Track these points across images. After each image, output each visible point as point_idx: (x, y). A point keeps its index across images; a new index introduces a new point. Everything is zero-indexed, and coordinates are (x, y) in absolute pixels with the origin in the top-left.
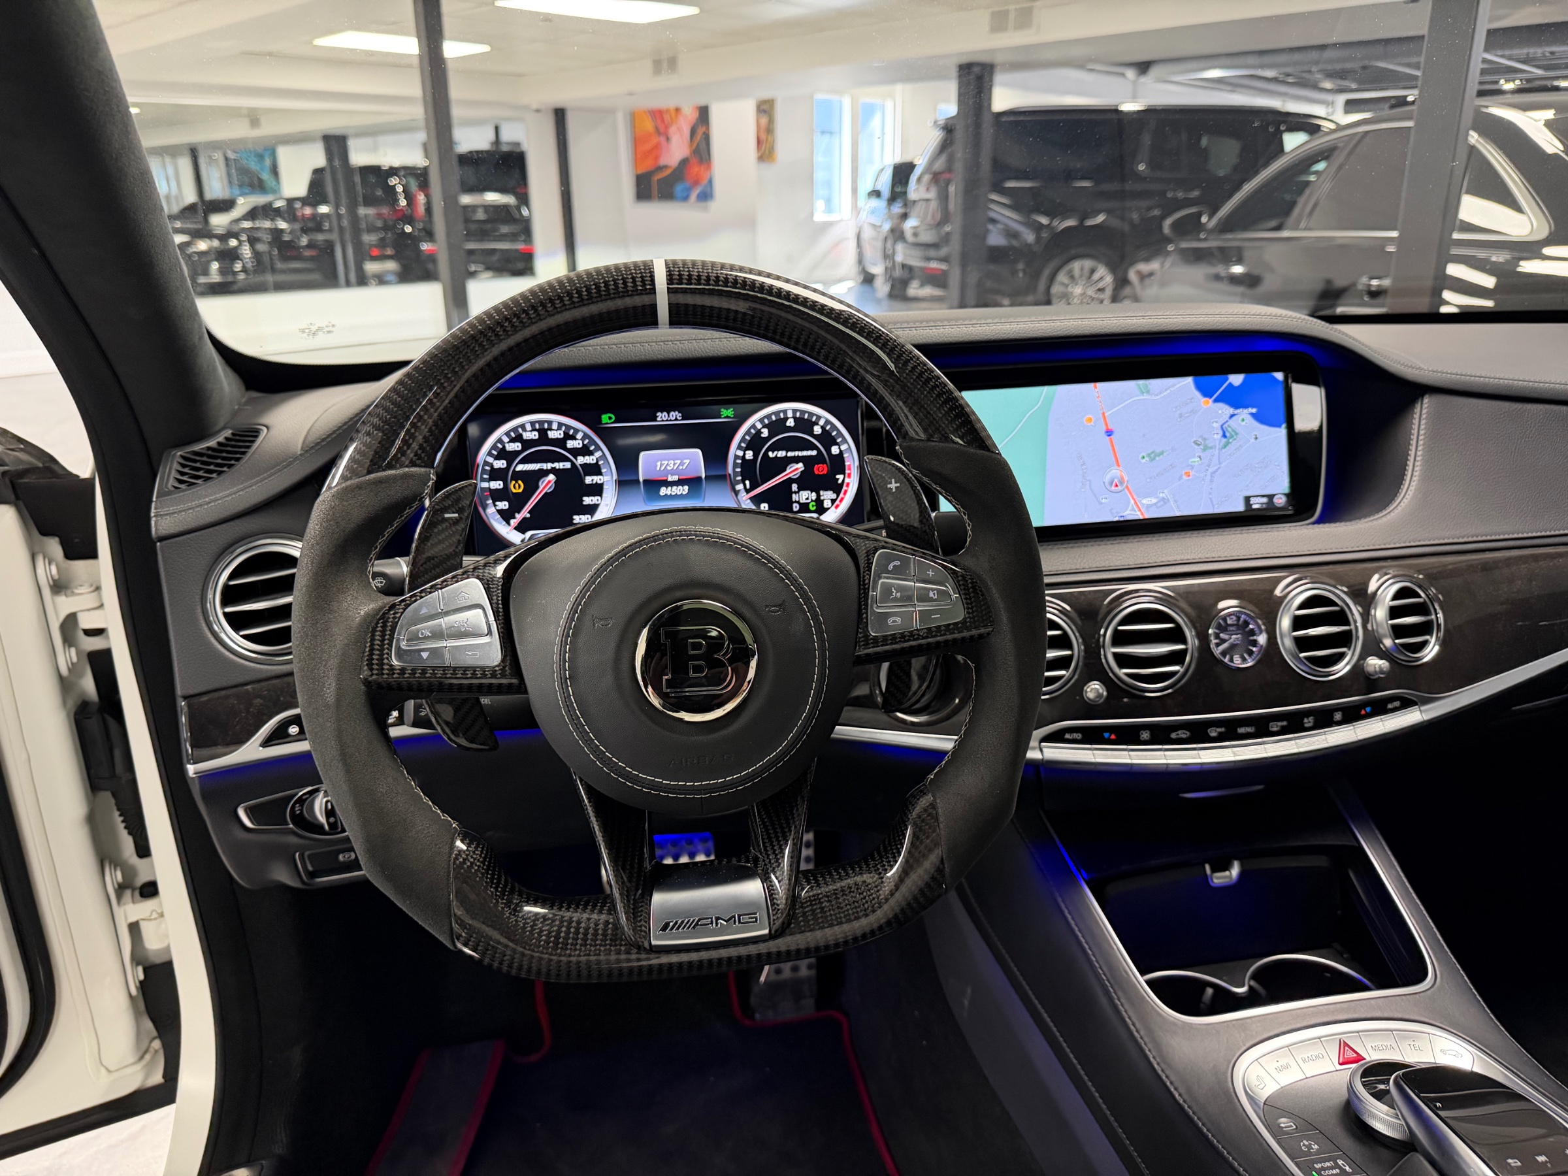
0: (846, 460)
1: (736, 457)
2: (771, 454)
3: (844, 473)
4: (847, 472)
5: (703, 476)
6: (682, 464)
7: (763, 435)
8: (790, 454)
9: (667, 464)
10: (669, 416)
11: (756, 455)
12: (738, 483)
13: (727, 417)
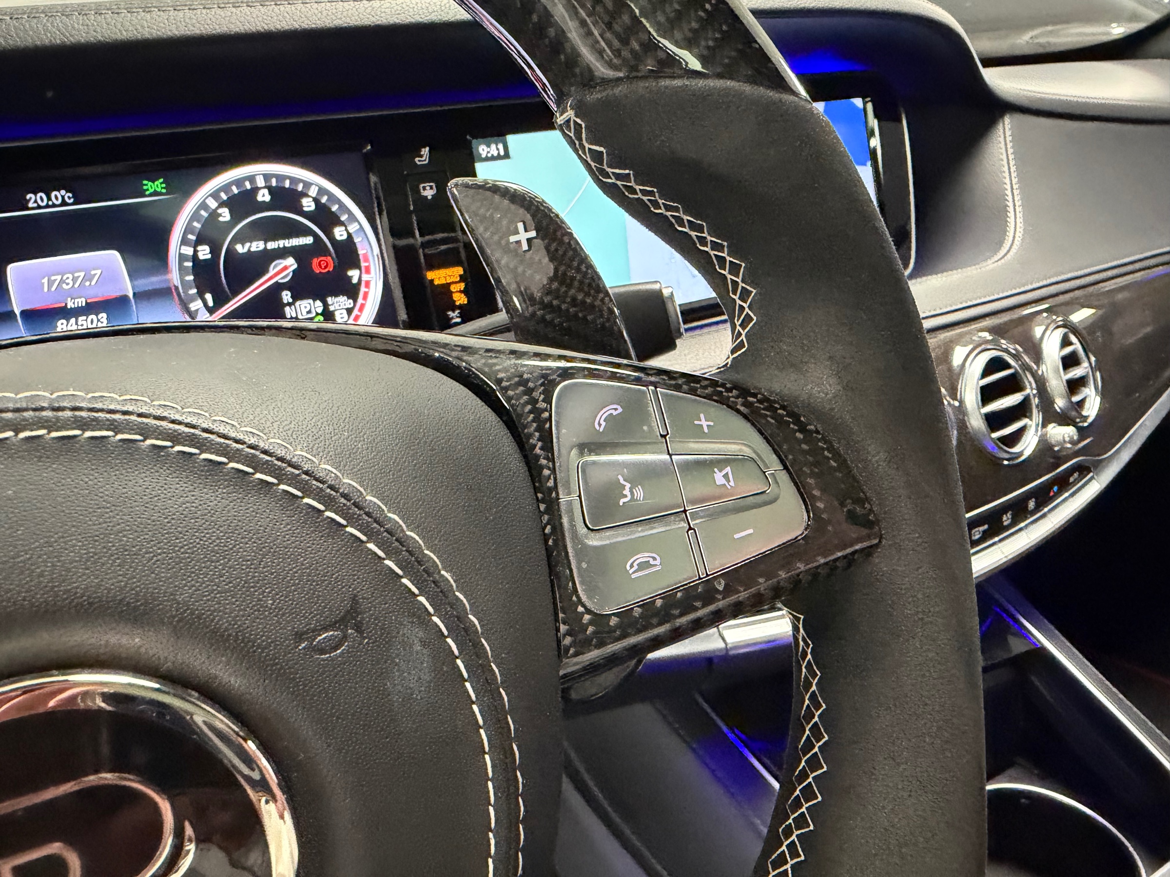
0: (359, 246)
1: (182, 258)
2: (240, 249)
3: (359, 267)
4: (363, 264)
5: (131, 295)
6: (88, 277)
7: (221, 219)
8: (271, 245)
9: (62, 281)
10: (49, 199)
11: (215, 252)
12: (192, 299)
13: (155, 193)
